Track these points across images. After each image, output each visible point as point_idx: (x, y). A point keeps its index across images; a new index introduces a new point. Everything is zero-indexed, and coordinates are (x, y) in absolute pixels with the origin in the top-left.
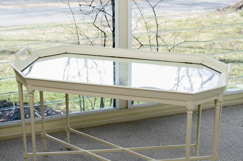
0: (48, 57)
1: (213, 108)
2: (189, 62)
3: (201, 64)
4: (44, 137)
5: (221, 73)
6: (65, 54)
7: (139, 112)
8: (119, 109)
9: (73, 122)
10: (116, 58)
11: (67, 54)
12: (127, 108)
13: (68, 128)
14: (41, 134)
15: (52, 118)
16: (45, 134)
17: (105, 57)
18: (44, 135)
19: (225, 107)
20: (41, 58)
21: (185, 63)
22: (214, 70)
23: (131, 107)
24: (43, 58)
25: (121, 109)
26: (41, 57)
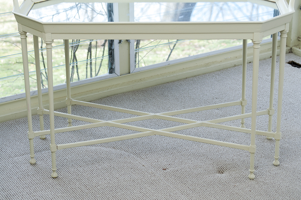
1: (236, 65)
4: (42, 113)
7: (144, 78)
8: (119, 75)
9: (62, 97)
12: (130, 73)
13: (69, 99)
14: (38, 109)
15: (34, 94)
16: (43, 109)
18: (42, 111)
19: (250, 62)
20: (36, 4)
23: (135, 71)
24: (39, 3)
25: (122, 75)
26: (35, 2)
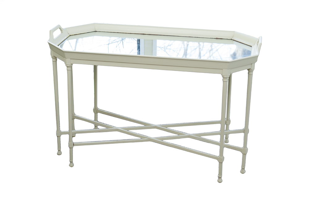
0: (78, 35)
2: (219, 38)
3: (231, 39)
4: (73, 118)
5: (251, 46)
6: (95, 32)
10: (146, 35)
11: (96, 32)
13: (96, 109)
17: (136, 34)
18: (73, 116)
20: (71, 36)
21: (215, 39)
22: (245, 44)
24: (73, 36)
